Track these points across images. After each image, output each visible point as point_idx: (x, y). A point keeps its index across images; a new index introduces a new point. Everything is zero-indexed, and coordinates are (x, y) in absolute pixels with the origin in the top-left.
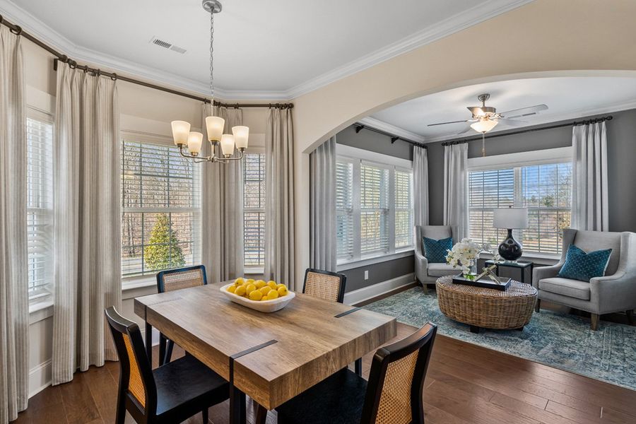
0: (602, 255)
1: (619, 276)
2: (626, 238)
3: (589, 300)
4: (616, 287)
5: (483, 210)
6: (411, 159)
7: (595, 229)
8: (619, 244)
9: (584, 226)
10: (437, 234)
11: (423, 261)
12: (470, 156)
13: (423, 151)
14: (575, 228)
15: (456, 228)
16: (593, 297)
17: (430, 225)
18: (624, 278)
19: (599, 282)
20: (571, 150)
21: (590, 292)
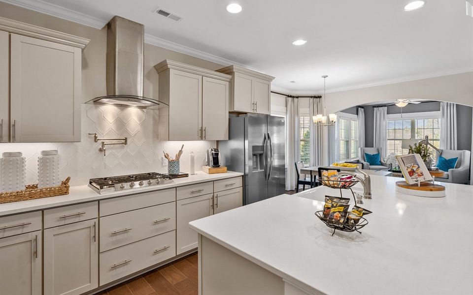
0: (454, 160)
1: (461, 169)
2: (464, 153)
3: (448, 178)
4: (459, 173)
5: (395, 140)
6: (357, 114)
7: (451, 149)
8: (461, 155)
9: (446, 148)
10: (371, 151)
11: (367, 164)
12: (387, 114)
13: (363, 109)
14: (442, 149)
15: (381, 149)
16: (449, 177)
17: (366, 147)
18: (464, 169)
19: (452, 170)
20: (440, 113)
21: (448, 175)
